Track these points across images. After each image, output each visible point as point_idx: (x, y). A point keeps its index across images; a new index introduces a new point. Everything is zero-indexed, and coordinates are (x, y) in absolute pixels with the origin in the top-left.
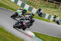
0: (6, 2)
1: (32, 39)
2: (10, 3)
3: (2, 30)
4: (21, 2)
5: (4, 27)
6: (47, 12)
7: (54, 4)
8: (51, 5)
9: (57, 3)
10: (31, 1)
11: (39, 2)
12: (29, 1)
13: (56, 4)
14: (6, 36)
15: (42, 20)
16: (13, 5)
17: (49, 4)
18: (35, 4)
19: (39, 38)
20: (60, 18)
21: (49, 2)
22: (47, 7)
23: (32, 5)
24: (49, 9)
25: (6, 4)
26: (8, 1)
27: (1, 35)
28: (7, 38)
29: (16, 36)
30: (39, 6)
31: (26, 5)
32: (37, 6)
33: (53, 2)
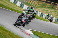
0: (6, 3)
1: (30, 37)
2: (9, 3)
3: (2, 28)
4: (20, 3)
5: (3, 26)
6: (45, 12)
7: (51, 5)
8: (48, 5)
9: (55, 4)
10: (29, 2)
11: (37, 3)
12: (27, 2)
13: (53, 5)
14: (6, 34)
15: (40, 19)
16: (13, 5)
17: (46, 5)
18: (34, 5)
19: (37, 36)
20: (57, 18)
21: (46, 3)
22: (45, 7)
23: (31, 5)
24: (46, 9)
25: (6, 5)
26: (7, 2)
27: (1, 33)
28: (7, 36)
29: (15, 34)
30: (37, 6)
31: (25, 5)
32: (35, 7)
33: (51, 3)
